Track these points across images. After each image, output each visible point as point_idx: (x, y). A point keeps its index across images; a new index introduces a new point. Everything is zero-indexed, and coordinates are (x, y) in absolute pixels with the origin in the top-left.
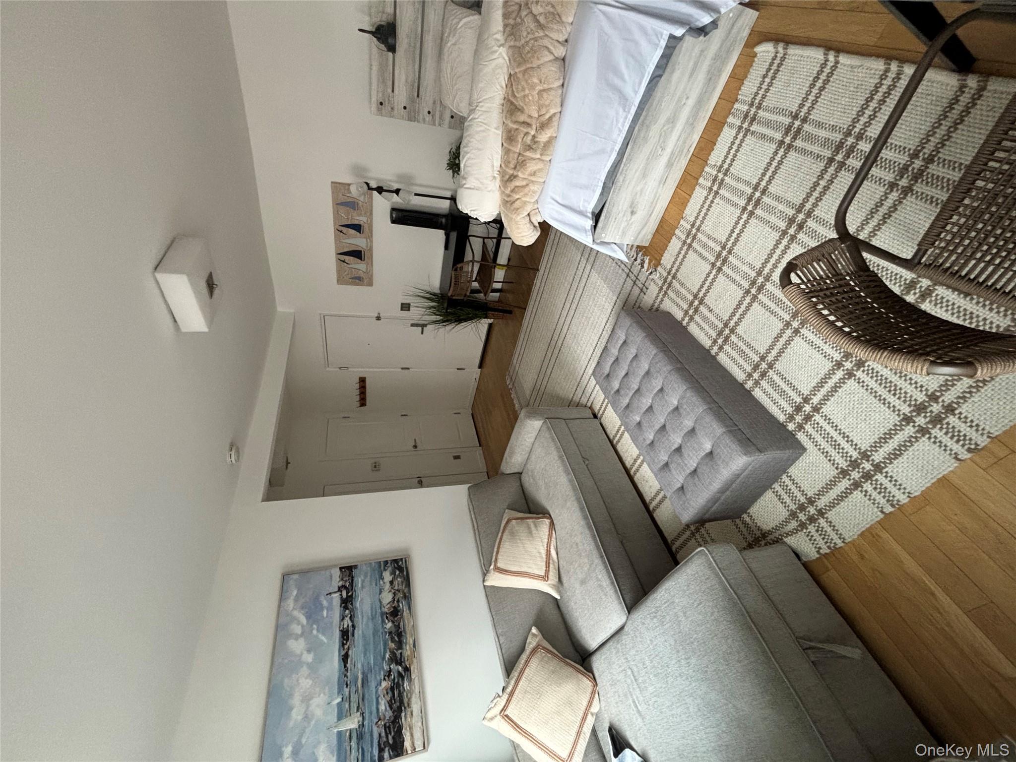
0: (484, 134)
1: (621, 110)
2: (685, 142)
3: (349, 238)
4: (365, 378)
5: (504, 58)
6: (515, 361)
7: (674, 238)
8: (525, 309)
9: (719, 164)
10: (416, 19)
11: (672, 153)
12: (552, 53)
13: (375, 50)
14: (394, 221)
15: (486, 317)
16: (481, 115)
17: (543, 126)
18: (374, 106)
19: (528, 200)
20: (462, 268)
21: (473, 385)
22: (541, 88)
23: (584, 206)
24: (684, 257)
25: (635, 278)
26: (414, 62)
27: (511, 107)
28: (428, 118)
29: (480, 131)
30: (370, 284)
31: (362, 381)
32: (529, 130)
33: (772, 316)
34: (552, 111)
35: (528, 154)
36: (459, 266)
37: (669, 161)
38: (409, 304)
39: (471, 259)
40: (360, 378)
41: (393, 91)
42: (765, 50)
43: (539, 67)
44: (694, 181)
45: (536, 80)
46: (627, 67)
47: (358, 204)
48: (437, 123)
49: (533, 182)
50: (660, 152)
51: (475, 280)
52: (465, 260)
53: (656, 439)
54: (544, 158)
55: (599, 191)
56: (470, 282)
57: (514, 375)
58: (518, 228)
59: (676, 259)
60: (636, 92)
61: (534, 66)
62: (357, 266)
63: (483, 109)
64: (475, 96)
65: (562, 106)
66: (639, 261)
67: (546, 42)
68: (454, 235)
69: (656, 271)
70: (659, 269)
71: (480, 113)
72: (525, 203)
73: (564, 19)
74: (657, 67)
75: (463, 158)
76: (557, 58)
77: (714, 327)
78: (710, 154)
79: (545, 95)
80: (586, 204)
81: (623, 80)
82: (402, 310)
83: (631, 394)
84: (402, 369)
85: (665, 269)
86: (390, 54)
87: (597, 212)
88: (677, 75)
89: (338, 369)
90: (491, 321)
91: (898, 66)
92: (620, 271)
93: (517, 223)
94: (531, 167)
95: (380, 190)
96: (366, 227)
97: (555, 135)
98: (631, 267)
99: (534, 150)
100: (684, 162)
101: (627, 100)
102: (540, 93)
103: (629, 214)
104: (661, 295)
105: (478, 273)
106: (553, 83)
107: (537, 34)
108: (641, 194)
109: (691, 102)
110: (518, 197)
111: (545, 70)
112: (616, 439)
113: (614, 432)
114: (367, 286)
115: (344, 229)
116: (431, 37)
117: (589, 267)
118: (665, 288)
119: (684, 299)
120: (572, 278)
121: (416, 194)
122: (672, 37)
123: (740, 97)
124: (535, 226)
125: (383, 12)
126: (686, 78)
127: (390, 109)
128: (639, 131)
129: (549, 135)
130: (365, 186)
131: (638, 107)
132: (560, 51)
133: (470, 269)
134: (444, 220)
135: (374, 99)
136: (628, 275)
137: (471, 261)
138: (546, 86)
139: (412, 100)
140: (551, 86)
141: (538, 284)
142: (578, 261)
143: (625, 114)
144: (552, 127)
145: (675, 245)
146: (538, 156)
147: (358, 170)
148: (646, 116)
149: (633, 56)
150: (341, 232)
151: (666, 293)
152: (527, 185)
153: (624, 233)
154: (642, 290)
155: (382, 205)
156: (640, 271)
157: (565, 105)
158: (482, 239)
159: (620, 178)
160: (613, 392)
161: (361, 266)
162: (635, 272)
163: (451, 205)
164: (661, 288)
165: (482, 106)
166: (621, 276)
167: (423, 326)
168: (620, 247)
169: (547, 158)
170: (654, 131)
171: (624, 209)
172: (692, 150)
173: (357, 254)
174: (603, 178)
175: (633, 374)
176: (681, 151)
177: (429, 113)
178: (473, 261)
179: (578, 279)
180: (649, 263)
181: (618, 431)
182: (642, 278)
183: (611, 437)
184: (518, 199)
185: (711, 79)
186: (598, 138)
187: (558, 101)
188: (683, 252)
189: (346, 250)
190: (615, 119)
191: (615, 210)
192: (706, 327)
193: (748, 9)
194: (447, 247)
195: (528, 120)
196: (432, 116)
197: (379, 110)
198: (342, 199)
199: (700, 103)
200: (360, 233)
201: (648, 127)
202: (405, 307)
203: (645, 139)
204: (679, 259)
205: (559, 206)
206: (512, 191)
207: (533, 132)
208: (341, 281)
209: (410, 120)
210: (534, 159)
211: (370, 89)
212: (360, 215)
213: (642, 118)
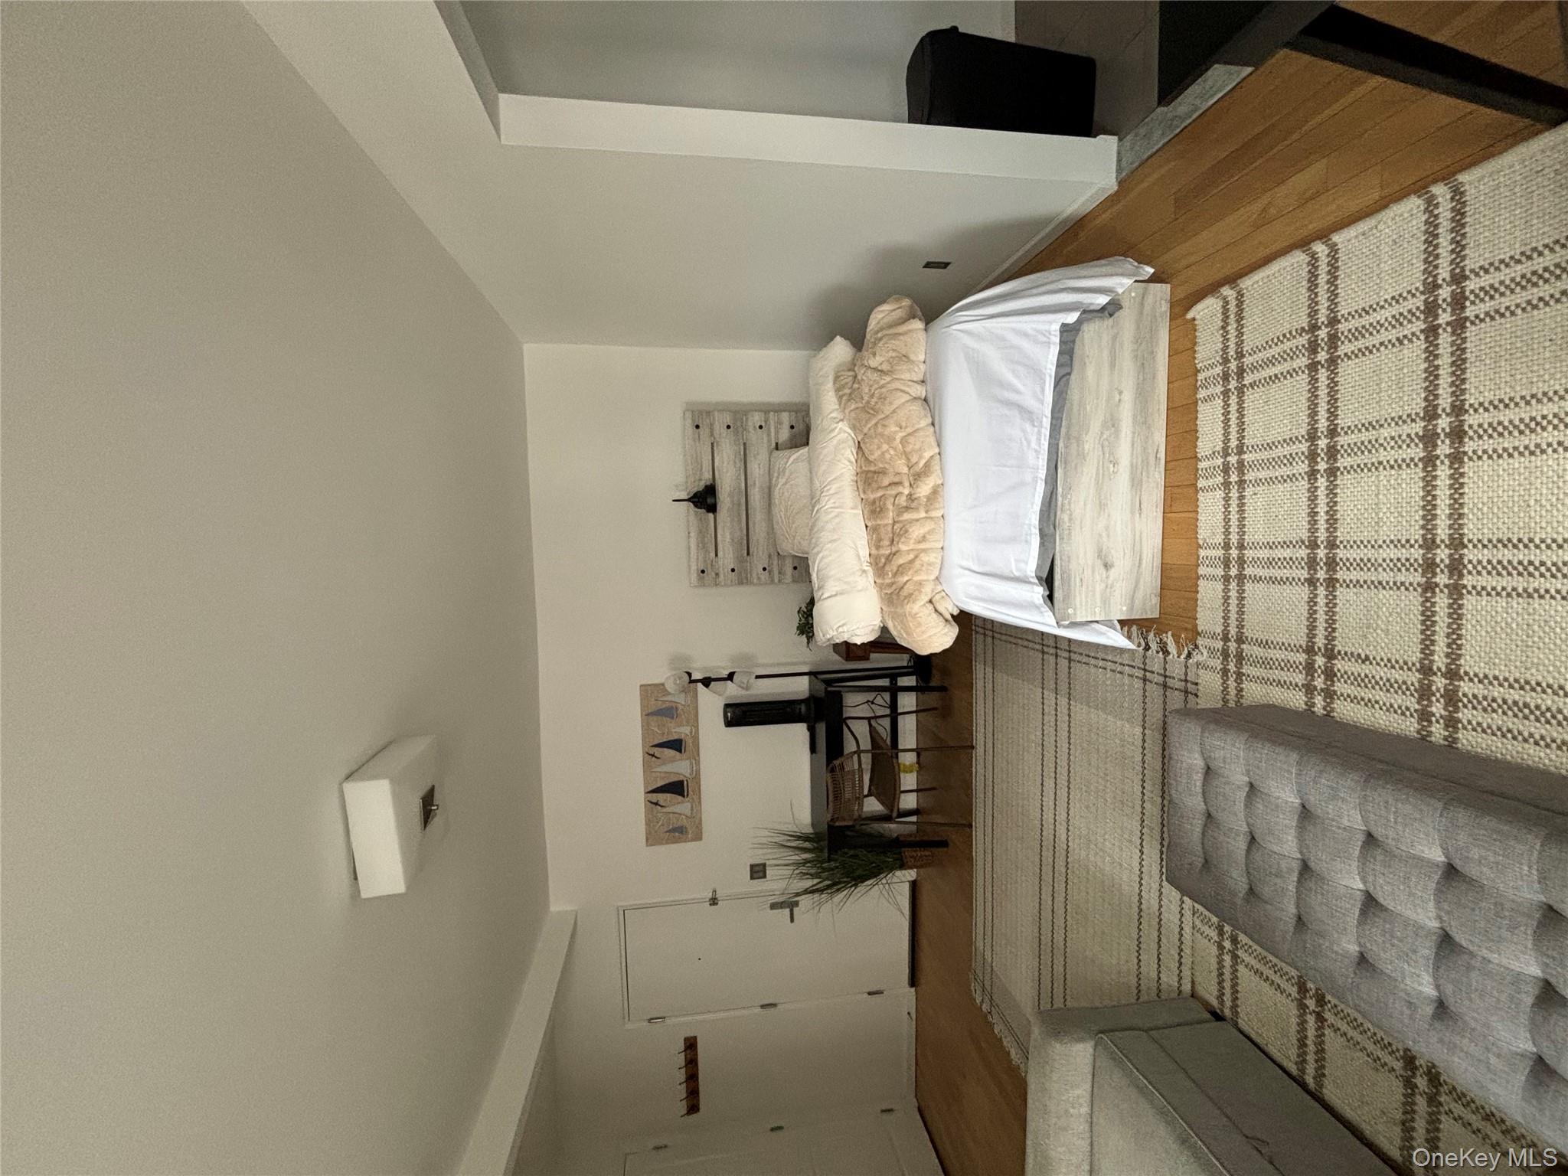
0: (837, 520)
1: (1028, 427)
2: (1145, 449)
3: (664, 764)
4: (695, 1038)
5: (845, 432)
6: (980, 944)
7: (1201, 582)
8: (970, 826)
9: (1219, 446)
10: (738, 478)
11: (1133, 467)
12: (908, 393)
13: (692, 518)
14: (729, 724)
15: (902, 866)
16: (829, 500)
17: (918, 477)
18: (694, 576)
19: (925, 578)
20: (842, 768)
21: (907, 1029)
22: (904, 434)
23: (1018, 570)
24: (1241, 599)
25: (1162, 679)
26: (740, 521)
27: (868, 477)
28: (764, 576)
29: (833, 518)
30: (698, 837)
31: (691, 1045)
32: (900, 489)
33: (1536, 603)
34: (927, 455)
35: (906, 516)
36: (837, 762)
37: (1133, 480)
38: (764, 865)
39: (854, 748)
40: (686, 1039)
41: (716, 555)
42: (1206, 311)
43: (894, 411)
44: (1191, 490)
45: (894, 428)
46: (1018, 377)
47: (677, 709)
48: (776, 581)
49: (924, 550)
50: (1112, 469)
51: (870, 794)
52: (846, 752)
53: (1449, 989)
54: (934, 514)
55: (1036, 541)
56: (860, 799)
57: (988, 977)
58: (920, 624)
59: (1227, 611)
60: (1042, 402)
61: (888, 413)
62: (678, 809)
63: (831, 492)
64: (817, 484)
65: (939, 445)
66: (1154, 646)
67: (897, 385)
68: (821, 729)
69: (1196, 647)
70: (1200, 641)
71: (827, 498)
72: (920, 583)
73: (912, 357)
74: (1059, 365)
75: (814, 563)
76: (915, 398)
77: (1403, 687)
78: (1196, 446)
79: (911, 439)
80: (1022, 565)
81: (1018, 392)
82: (752, 878)
83: (1292, 887)
84: (763, 1006)
85: (1214, 636)
86: (711, 515)
87: (1045, 575)
88: (1090, 373)
89: (646, 1024)
90: (911, 874)
91: (1446, 185)
92: (1126, 680)
93: (914, 616)
94: (916, 532)
95: (707, 682)
96: (689, 742)
97: (940, 482)
98: (1144, 663)
99: (916, 509)
100: (1157, 475)
101: (1031, 412)
102: (904, 441)
103: (1103, 570)
104: (1232, 683)
105: (871, 780)
106: (919, 423)
107: (883, 382)
108: (1108, 536)
109: (1128, 397)
110: (906, 578)
111: (902, 413)
112: (1310, 1069)
113: (1293, 1053)
114: (693, 840)
115: (657, 751)
116: (757, 490)
117: (1063, 701)
118: (1232, 667)
119: (1287, 666)
120: (1039, 733)
121: (758, 677)
122: (1065, 329)
123: (1198, 366)
124: (946, 620)
125: (700, 480)
126: (1106, 370)
127: (714, 575)
128: (1066, 447)
129: (931, 485)
130: (686, 678)
131: (1052, 418)
132: (920, 391)
133: (856, 766)
134: (803, 708)
135: (694, 568)
136: (1145, 680)
137: (855, 752)
138: (909, 430)
139: (740, 560)
140: (917, 426)
141: (981, 770)
142: (1039, 699)
143: (1036, 429)
144: (933, 473)
145: (1209, 592)
146: (923, 515)
147: (676, 660)
148: (1069, 428)
149: (1018, 363)
150: (653, 755)
151: (1239, 675)
152: (916, 557)
153: (1106, 602)
154: (1186, 692)
155: (711, 704)
156: (1165, 662)
157: (943, 443)
158: (866, 721)
159: (1063, 517)
160: (1239, 902)
161: (680, 807)
162: (1157, 667)
163: (810, 682)
164: (1225, 672)
165: (828, 490)
166: (1131, 686)
167: (792, 905)
168: (1108, 624)
169: (937, 514)
170: (1090, 442)
171: (1090, 563)
172: (1162, 455)
173: (676, 788)
174: (1035, 520)
175: (1271, 832)
176: (1146, 462)
177: (764, 569)
178: (859, 752)
179: (1052, 730)
180: (1177, 642)
181: (1302, 1043)
182: (1176, 670)
183: (1293, 1069)
184: (907, 581)
185: (1144, 364)
186: (1008, 469)
187: (932, 440)
188: (1233, 594)
189: (660, 784)
190: (1023, 439)
191: (1073, 566)
192: (1380, 696)
193: (1152, 285)
194: (813, 749)
195: (896, 480)
196: (770, 572)
197: (700, 579)
198: (654, 706)
199: (1143, 395)
200: (680, 751)
201: (1078, 440)
202: (758, 871)
203: (1082, 456)
204: (1233, 608)
205: (978, 576)
206: (895, 575)
207: (906, 492)
208: (653, 838)
209: (741, 583)
210: (917, 520)
211: (689, 561)
212: (681, 725)
213: (1063, 430)
